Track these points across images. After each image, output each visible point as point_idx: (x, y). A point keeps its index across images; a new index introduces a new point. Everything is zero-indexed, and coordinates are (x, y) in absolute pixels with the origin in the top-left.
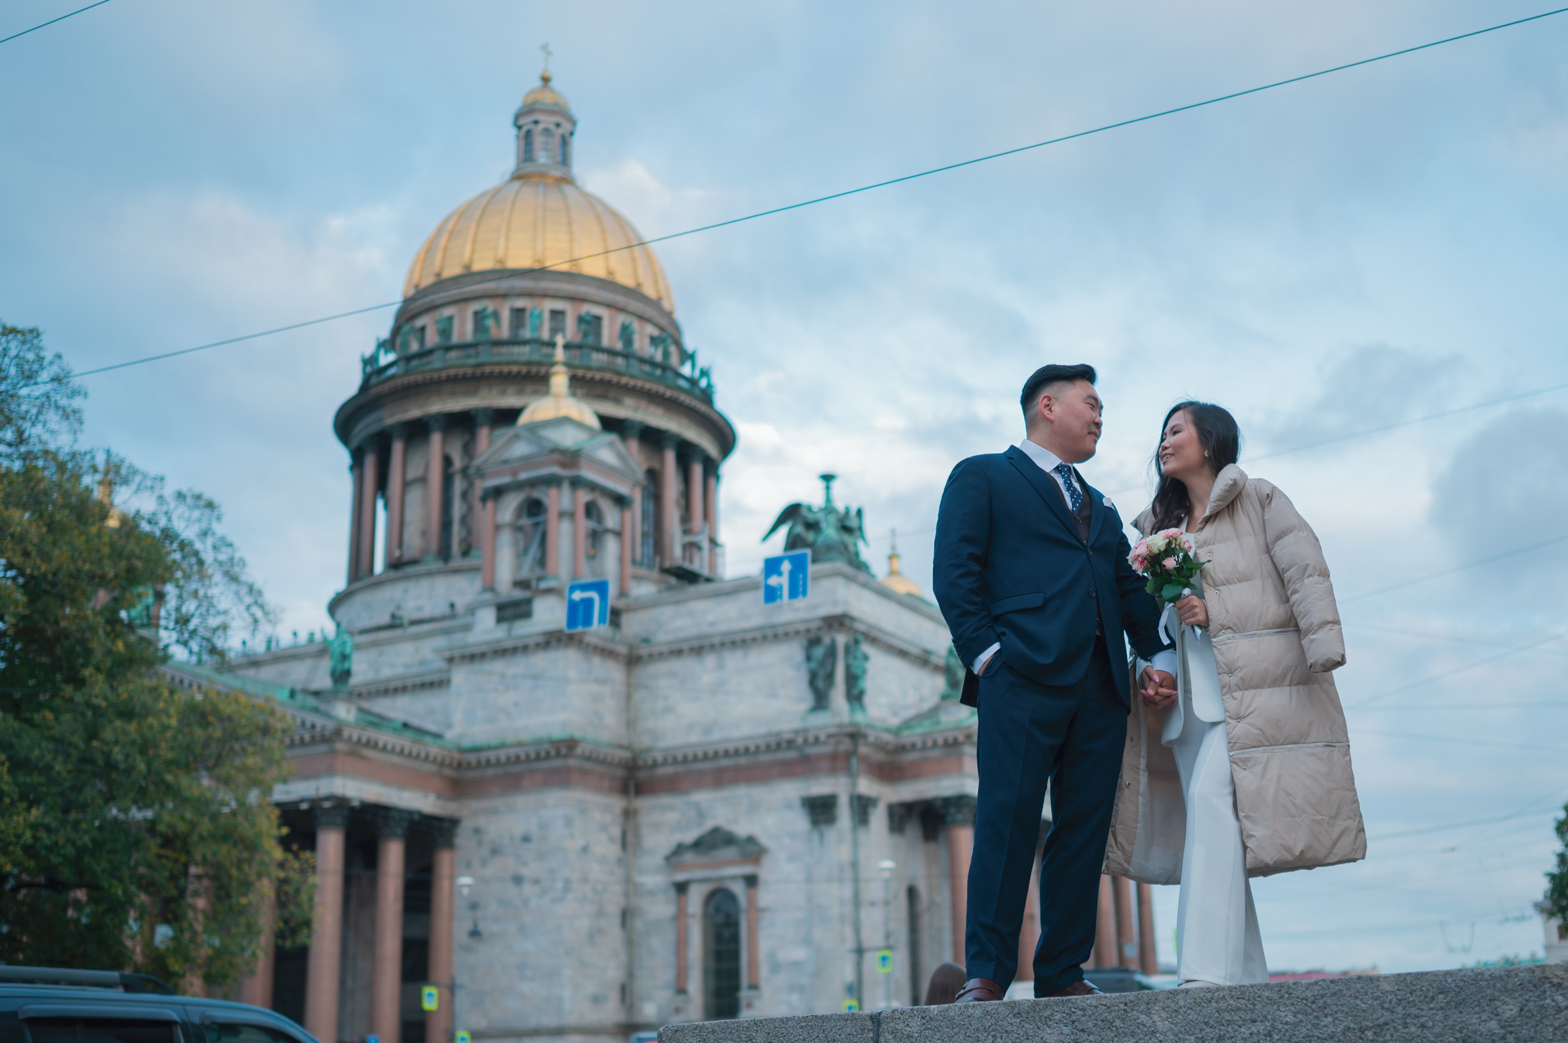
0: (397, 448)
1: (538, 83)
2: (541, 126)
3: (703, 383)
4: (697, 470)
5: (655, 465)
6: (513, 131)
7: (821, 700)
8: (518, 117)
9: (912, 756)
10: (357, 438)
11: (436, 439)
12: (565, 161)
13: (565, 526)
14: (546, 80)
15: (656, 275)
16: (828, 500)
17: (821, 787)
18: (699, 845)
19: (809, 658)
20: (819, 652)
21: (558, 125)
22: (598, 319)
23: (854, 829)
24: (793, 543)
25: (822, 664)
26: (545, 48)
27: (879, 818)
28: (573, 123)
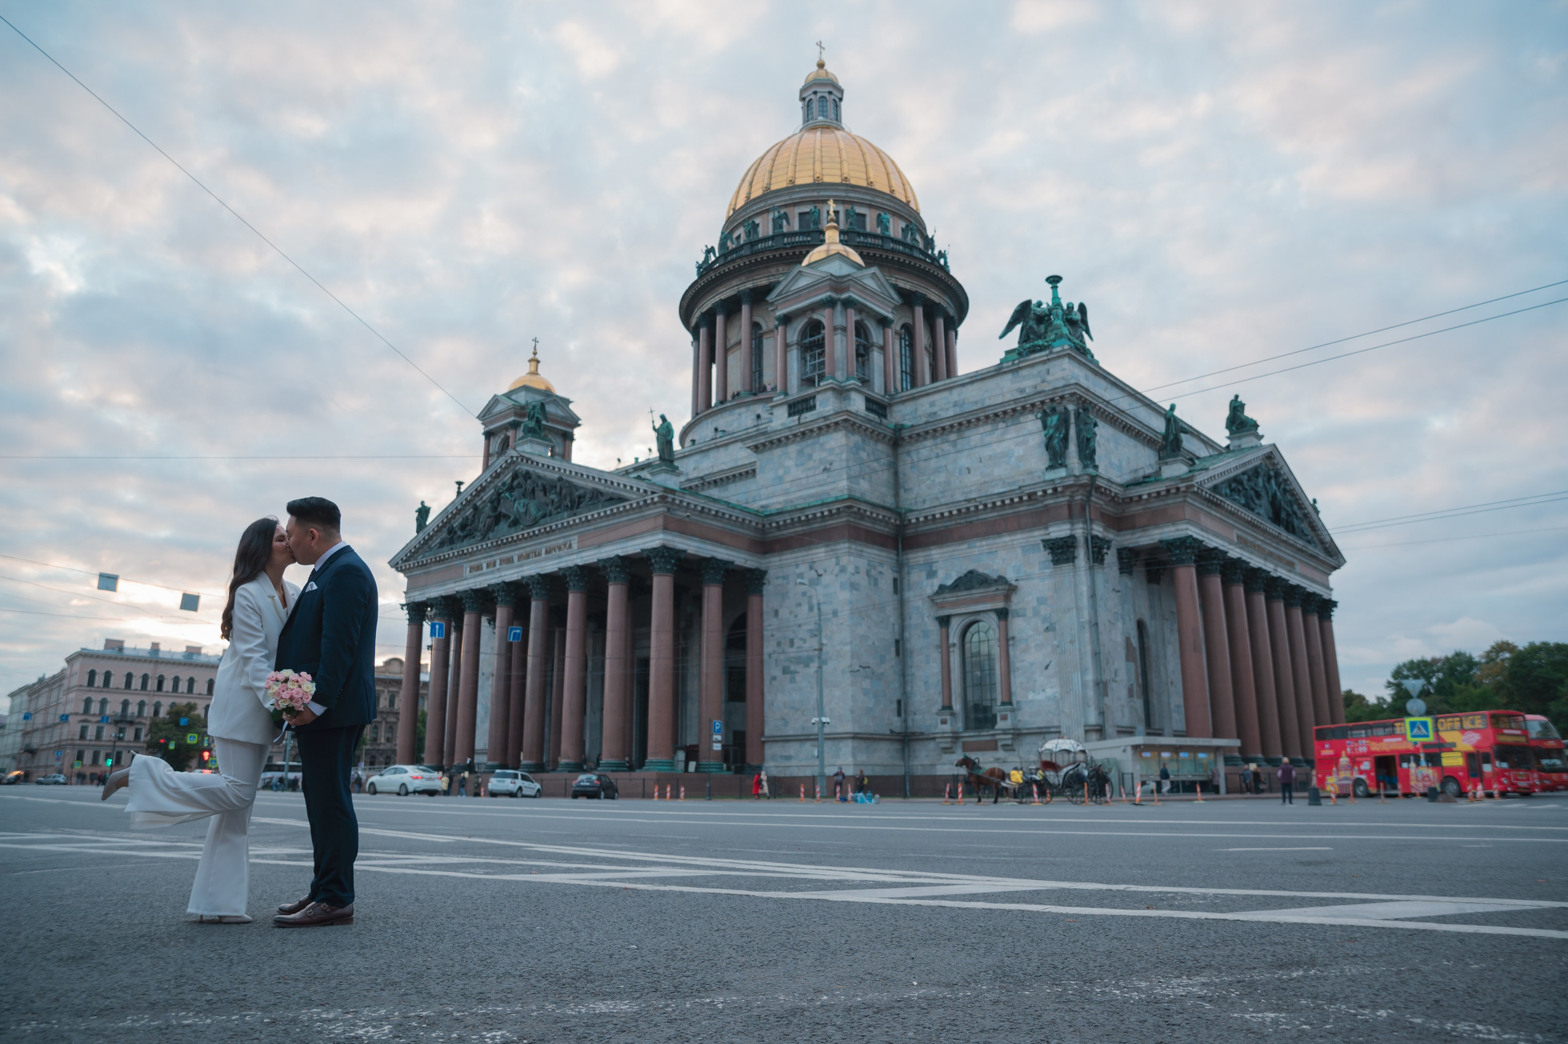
0: (720, 320)
1: (816, 68)
2: (819, 95)
3: (942, 261)
4: (940, 323)
5: (909, 321)
6: (800, 104)
7: (1057, 458)
8: (802, 91)
9: (1136, 508)
10: (694, 321)
11: (745, 309)
12: (838, 117)
13: (838, 338)
14: (821, 65)
15: (904, 183)
16: (1055, 297)
17: (1059, 531)
18: (958, 585)
19: (1045, 427)
20: (1054, 420)
21: (830, 93)
22: (864, 216)
23: (1091, 568)
24: (1025, 338)
25: (1057, 428)
26: (820, 44)
27: (1111, 557)
28: (841, 91)
